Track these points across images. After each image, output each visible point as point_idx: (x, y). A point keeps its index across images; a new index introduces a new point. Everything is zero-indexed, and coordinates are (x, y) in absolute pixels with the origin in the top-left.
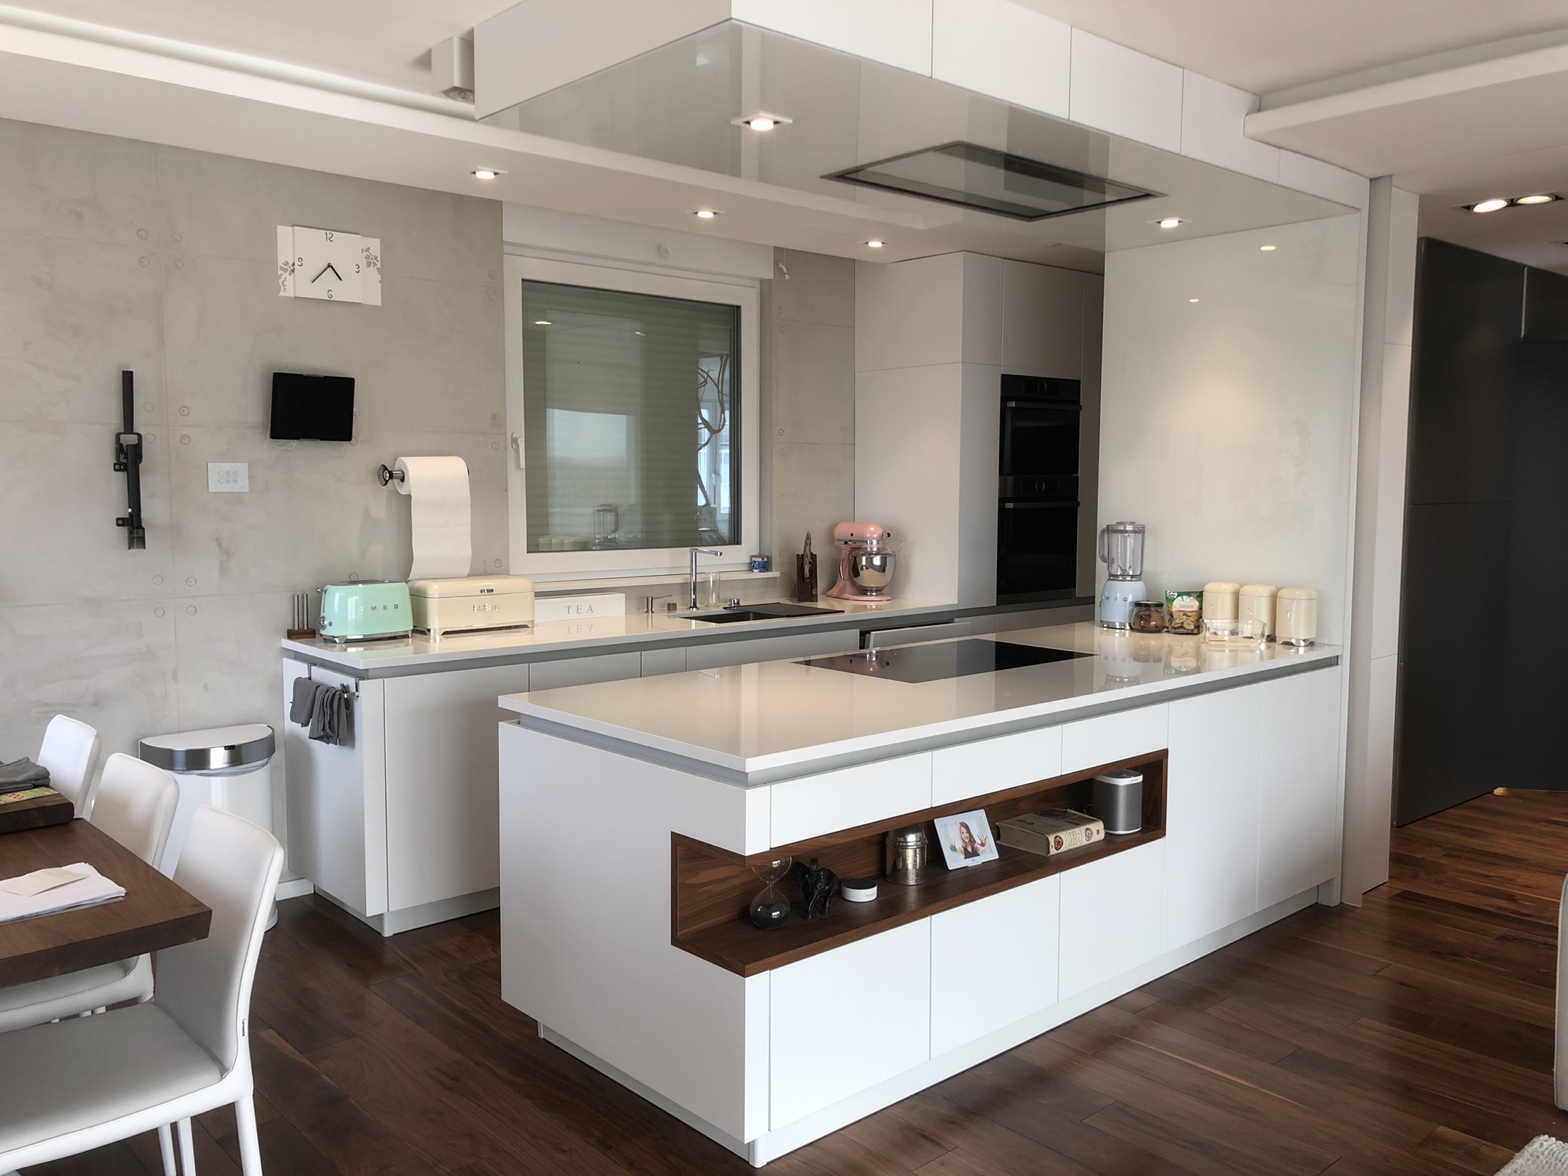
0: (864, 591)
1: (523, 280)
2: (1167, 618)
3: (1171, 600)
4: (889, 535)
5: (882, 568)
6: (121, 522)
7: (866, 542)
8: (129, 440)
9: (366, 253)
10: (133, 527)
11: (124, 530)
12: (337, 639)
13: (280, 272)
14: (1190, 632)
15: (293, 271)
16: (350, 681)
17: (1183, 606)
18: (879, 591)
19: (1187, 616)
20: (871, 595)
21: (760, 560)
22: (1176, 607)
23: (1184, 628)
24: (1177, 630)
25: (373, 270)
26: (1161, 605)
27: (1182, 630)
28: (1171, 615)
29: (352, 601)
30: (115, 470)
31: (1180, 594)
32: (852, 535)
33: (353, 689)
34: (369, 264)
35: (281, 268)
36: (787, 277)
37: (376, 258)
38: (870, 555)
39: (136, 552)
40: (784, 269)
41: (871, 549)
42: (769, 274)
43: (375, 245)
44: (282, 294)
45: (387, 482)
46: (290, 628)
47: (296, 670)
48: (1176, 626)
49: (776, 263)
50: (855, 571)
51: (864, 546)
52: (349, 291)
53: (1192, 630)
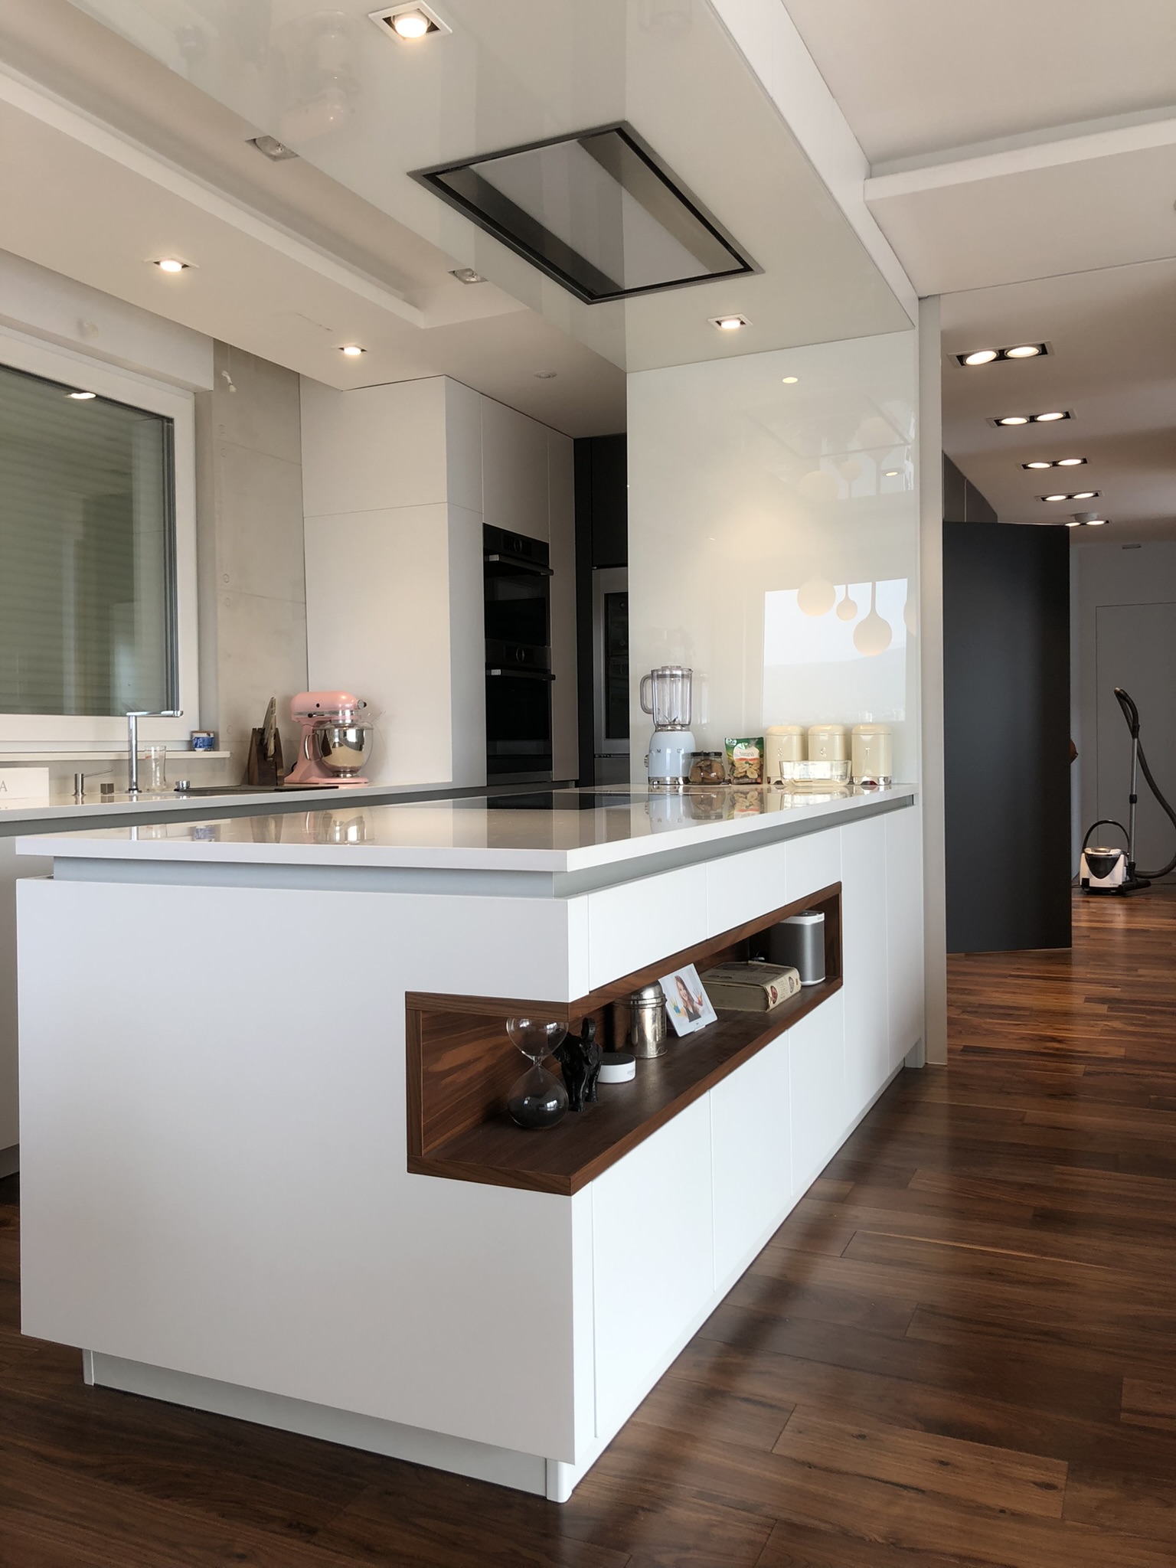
0: (336, 772)
2: (727, 768)
3: (730, 748)
4: (365, 705)
5: (359, 746)
7: (337, 713)
14: (754, 781)
17: (744, 754)
18: (353, 771)
19: (750, 764)
20: (345, 777)
21: (205, 735)
22: (736, 755)
23: (748, 777)
24: (741, 780)
26: (719, 754)
27: (747, 780)
28: (733, 764)
31: (739, 741)
32: (318, 705)
36: (233, 389)
38: (343, 728)
40: (229, 378)
41: (344, 720)
42: (207, 383)
48: (739, 776)
49: (217, 370)
50: (325, 748)
51: (335, 717)
53: (756, 779)
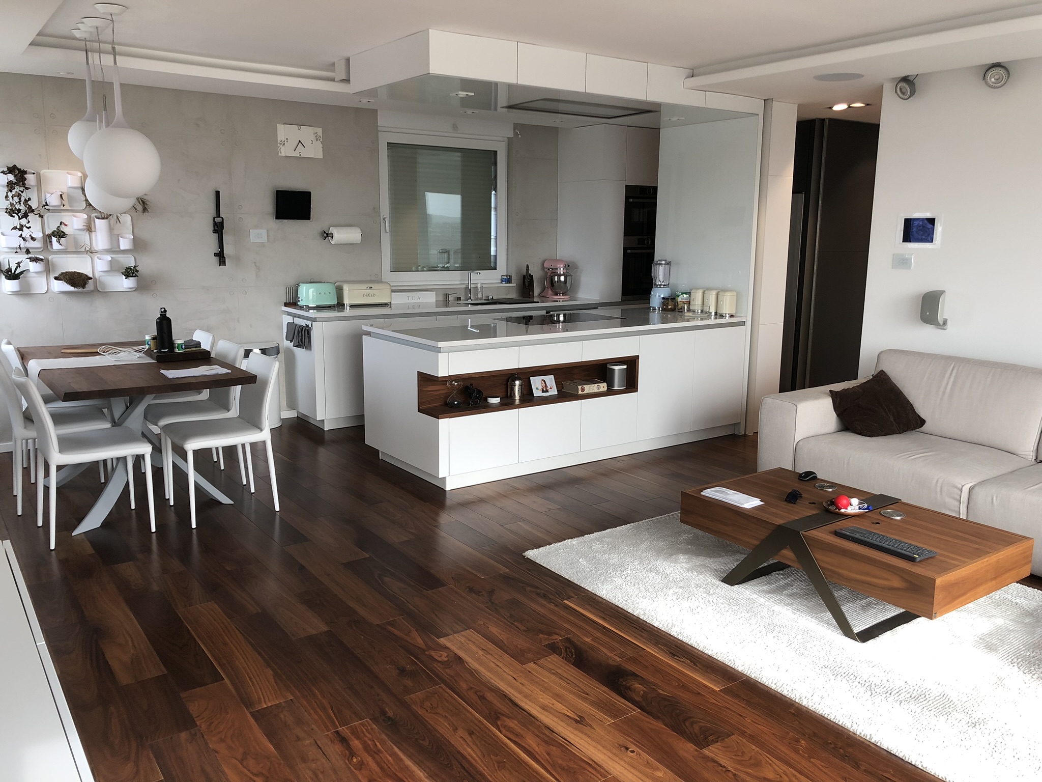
0: (556, 293)
1: (388, 143)
2: (676, 304)
3: (678, 296)
4: (569, 266)
5: (565, 282)
6: (216, 255)
7: (558, 269)
8: (218, 220)
9: (315, 135)
10: (221, 257)
11: (217, 258)
12: (305, 307)
13: (279, 145)
15: (284, 144)
16: (309, 323)
17: (683, 299)
18: (564, 293)
19: (684, 304)
20: (560, 295)
21: (505, 277)
22: (680, 299)
25: (319, 142)
26: (674, 299)
27: (682, 310)
28: (678, 303)
29: (311, 291)
30: (213, 233)
31: (682, 293)
32: (552, 266)
33: (310, 326)
34: (317, 140)
35: (279, 143)
36: (520, 136)
37: (320, 136)
38: (559, 275)
39: (222, 267)
40: (520, 132)
41: (560, 273)
42: (511, 135)
43: (319, 131)
44: (280, 154)
45: (326, 238)
46: (286, 302)
47: (288, 319)
48: (679, 308)
49: (514, 130)
50: (551, 284)
51: (557, 271)
52: (307, 153)
